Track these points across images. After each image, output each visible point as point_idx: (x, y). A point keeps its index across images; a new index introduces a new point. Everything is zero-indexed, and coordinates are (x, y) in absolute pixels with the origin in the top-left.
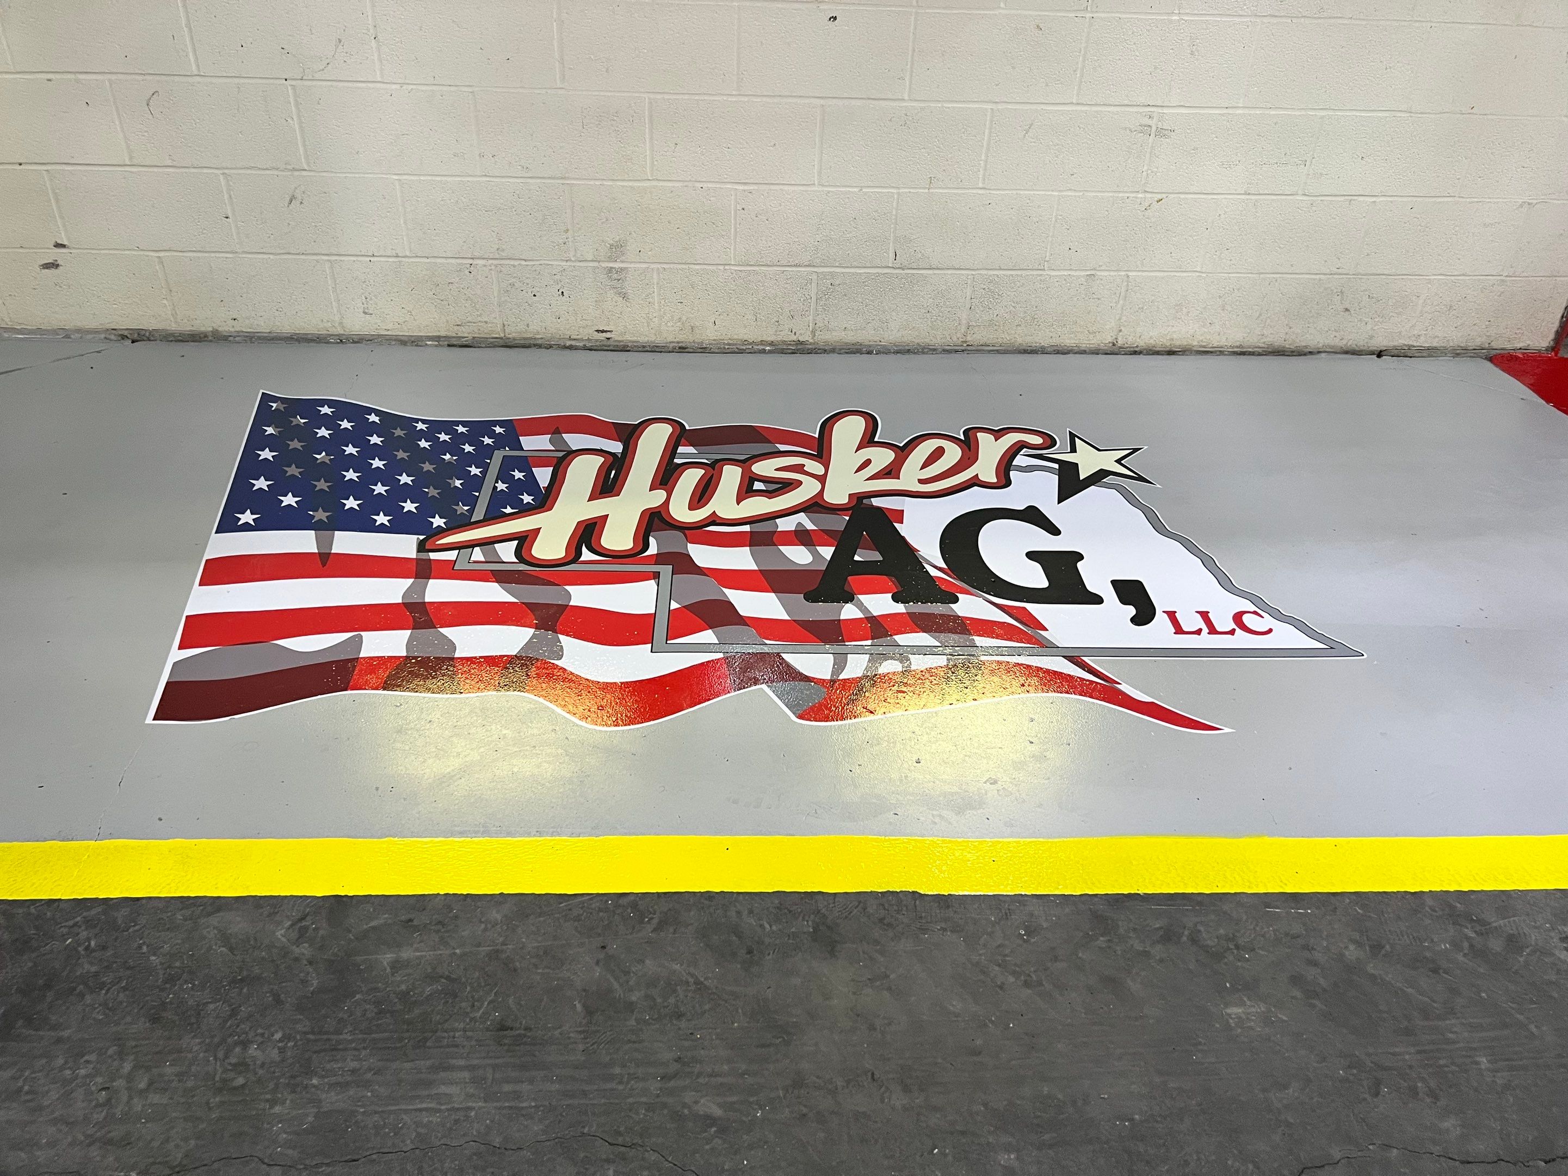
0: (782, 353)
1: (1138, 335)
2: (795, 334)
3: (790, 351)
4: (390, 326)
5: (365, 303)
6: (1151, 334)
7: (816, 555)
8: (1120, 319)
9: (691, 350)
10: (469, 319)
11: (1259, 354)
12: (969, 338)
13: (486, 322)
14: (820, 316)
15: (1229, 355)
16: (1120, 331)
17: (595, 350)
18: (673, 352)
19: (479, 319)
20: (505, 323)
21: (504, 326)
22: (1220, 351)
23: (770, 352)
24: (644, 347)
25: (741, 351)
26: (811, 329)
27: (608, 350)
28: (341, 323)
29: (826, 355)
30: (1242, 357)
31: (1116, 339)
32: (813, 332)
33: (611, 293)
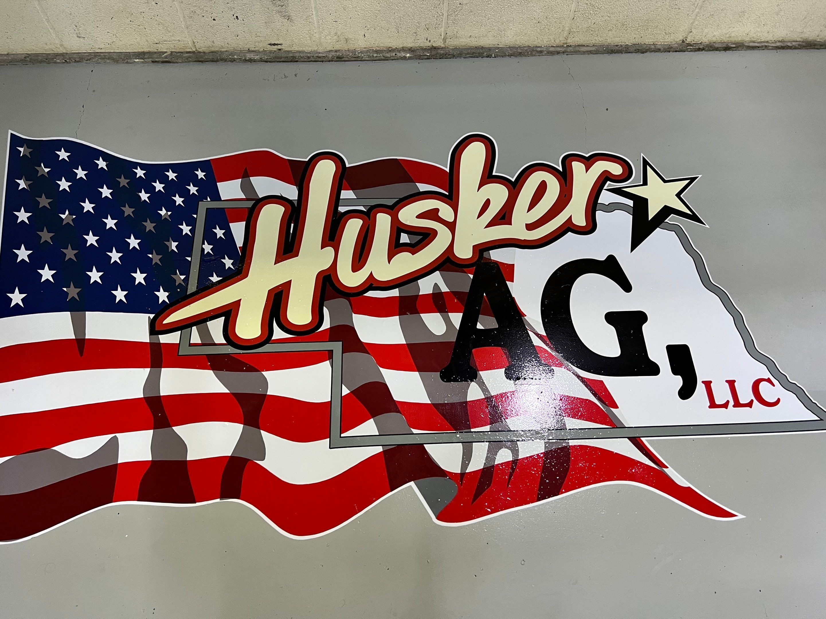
0: (419, 59)
1: (704, 34)
2: (430, 41)
3: (425, 57)
4: (102, 46)
5: (76, 30)
6: (715, 33)
7: (448, 322)
8: (692, 23)
9: (347, 59)
10: (165, 38)
11: (795, 48)
12: (569, 41)
13: (179, 41)
14: (450, 28)
15: (772, 49)
16: (691, 32)
17: (270, 62)
18: (332, 61)
19: (173, 38)
20: (195, 41)
21: (194, 43)
22: (766, 46)
23: (410, 58)
24: (309, 57)
25: (387, 59)
26: (443, 37)
27: (280, 62)
28: (62, 45)
29: (454, 59)
30: (781, 50)
31: (686, 37)
32: (445, 40)
33: (277, 17)
